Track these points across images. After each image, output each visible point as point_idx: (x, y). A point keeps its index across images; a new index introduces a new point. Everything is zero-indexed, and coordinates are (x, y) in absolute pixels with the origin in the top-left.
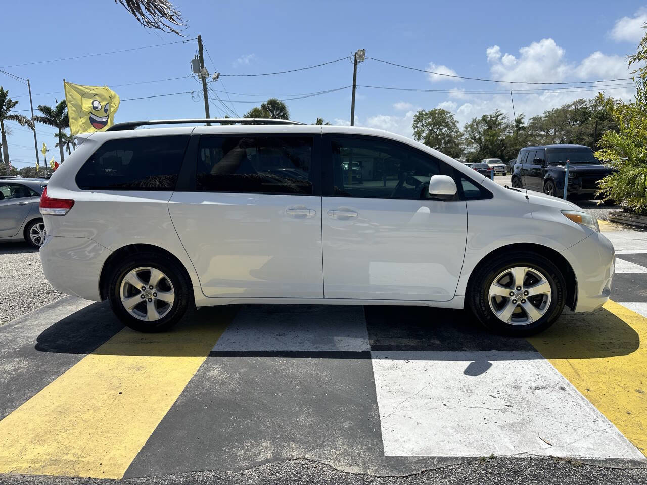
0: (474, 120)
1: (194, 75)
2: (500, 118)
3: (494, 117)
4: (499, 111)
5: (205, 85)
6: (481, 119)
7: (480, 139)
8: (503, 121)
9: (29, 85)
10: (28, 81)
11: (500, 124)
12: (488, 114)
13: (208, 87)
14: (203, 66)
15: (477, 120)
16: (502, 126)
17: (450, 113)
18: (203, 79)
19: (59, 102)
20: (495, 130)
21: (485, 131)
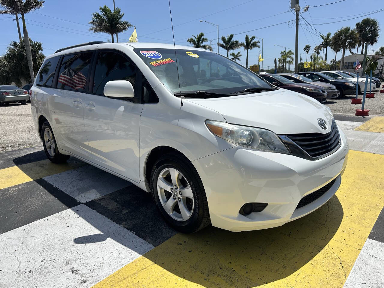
1: (291, 10)
5: (298, 15)
9: (218, 28)
10: (218, 26)
13: (300, 17)
14: (298, 3)
18: (297, 11)
19: (229, 35)
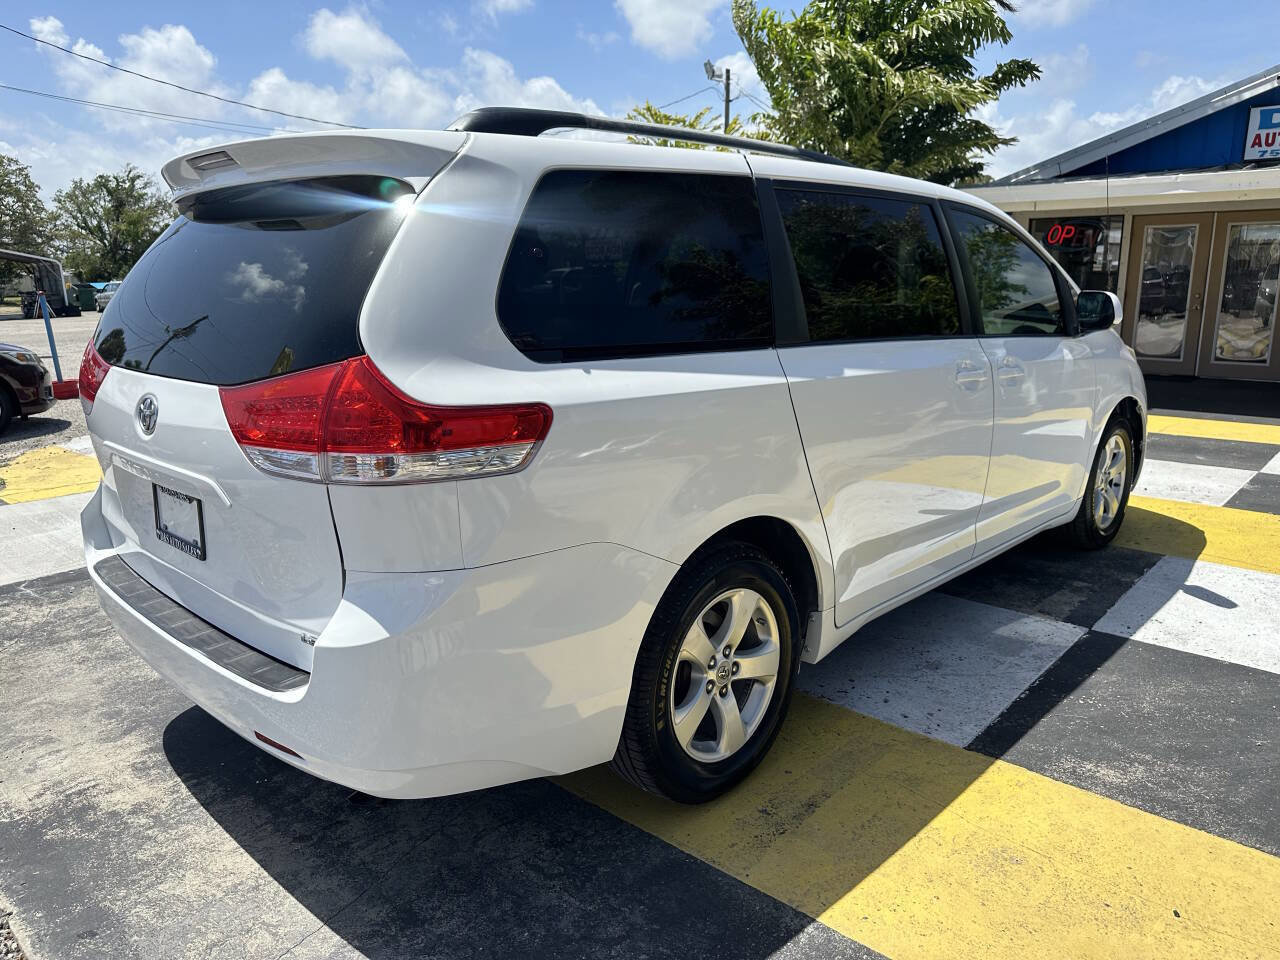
0: (77, 186)
2: (139, 184)
3: (124, 182)
4: (134, 168)
6: (92, 182)
7: (99, 227)
8: (145, 191)
11: (140, 198)
12: (110, 173)
15: (84, 185)
16: (148, 203)
17: (16, 162)
20: (132, 210)
21: (107, 211)
